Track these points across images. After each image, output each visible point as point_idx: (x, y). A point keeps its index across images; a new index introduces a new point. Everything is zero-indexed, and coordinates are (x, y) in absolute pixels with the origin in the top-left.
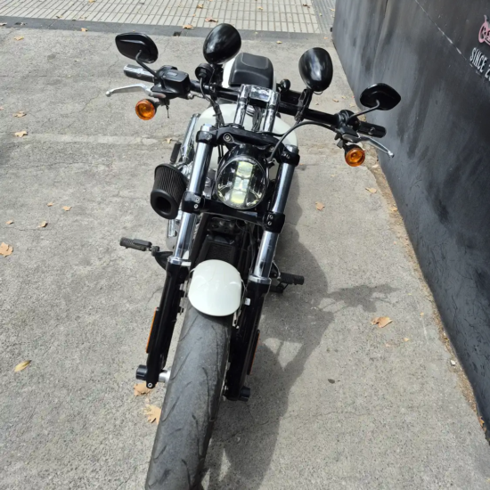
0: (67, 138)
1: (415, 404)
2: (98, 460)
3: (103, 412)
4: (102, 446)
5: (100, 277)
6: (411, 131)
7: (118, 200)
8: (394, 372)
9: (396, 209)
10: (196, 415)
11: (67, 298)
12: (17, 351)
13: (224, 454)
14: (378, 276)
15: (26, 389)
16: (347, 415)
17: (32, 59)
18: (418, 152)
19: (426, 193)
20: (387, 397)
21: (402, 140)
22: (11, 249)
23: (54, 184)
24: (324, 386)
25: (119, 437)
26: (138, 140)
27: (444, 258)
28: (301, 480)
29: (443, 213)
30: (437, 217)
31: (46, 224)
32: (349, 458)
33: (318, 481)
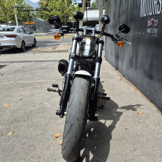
0: (28, 81)
1: (159, 133)
2: (40, 158)
3: (41, 144)
4: (41, 154)
5: (39, 110)
6: (135, 63)
7: (44, 92)
8: (148, 125)
9: (135, 88)
10: (81, 101)
11: (28, 116)
12: (9, 130)
13: (90, 152)
14: (135, 103)
15: (12, 140)
16: (135, 137)
17: (17, 68)
18: (138, 67)
19: (144, 76)
20: (148, 131)
21: (132, 68)
22: (8, 105)
23: (24, 91)
24: (124, 130)
25: (48, 150)
26: (50, 80)
27: (155, 90)
28: (123, 157)
29: (151, 77)
30: (149, 80)
31: (21, 99)
32: (139, 149)
33: (129, 157)
